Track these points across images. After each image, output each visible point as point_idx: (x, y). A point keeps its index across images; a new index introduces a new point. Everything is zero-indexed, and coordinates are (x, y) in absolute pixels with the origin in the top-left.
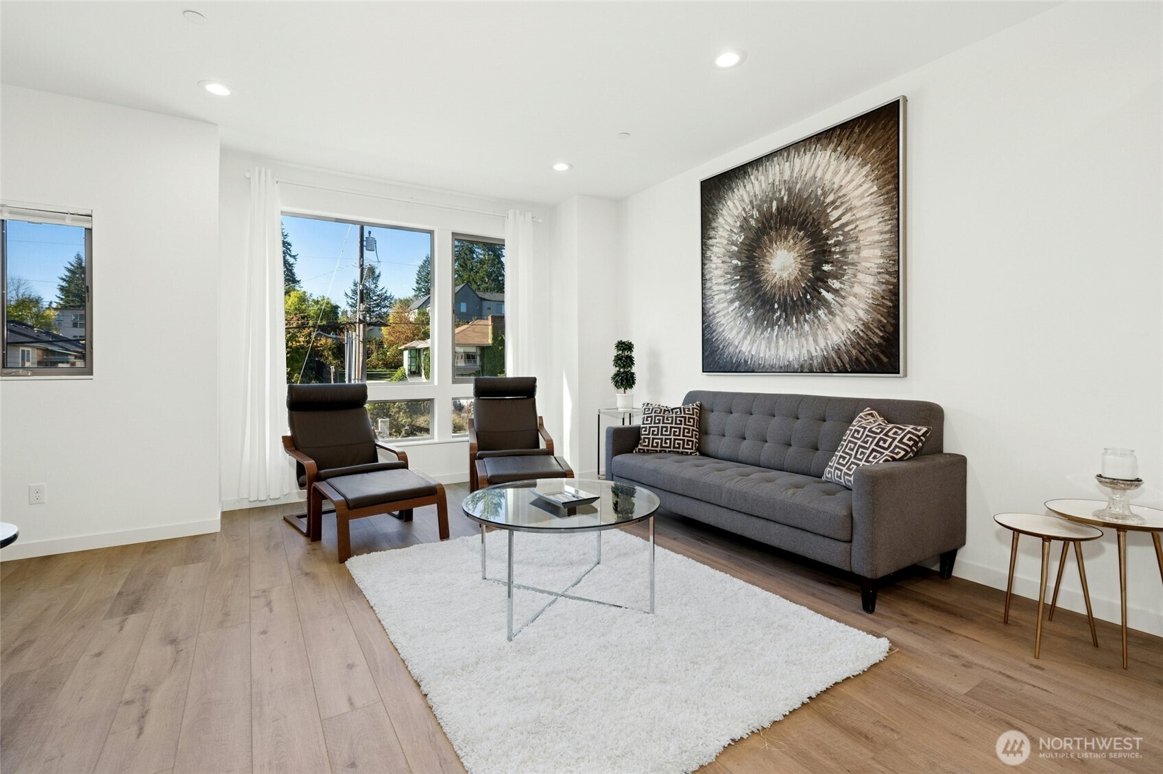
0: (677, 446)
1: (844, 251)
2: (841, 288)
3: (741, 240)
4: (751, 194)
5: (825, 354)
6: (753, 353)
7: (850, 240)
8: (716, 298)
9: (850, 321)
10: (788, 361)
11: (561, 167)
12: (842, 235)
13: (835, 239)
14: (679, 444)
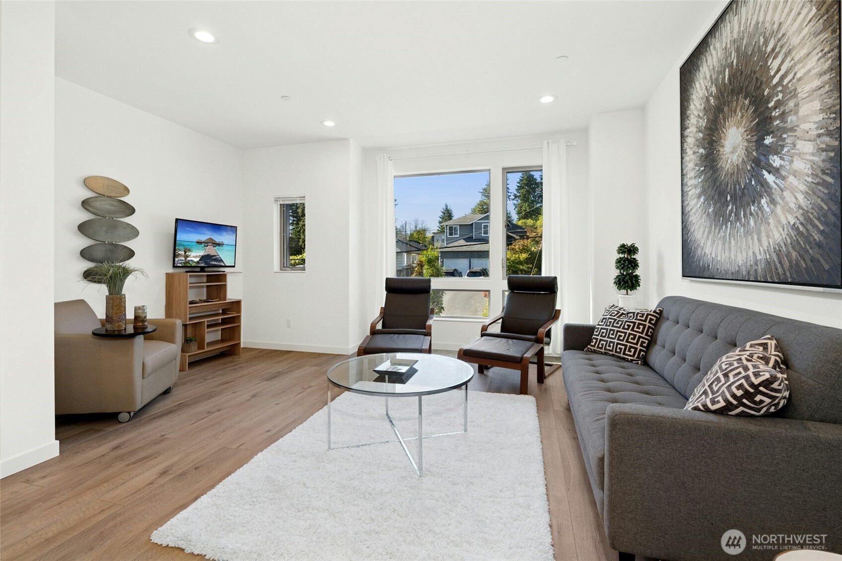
0: (618, 350)
1: (783, 113)
2: (781, 166)
3: (704, 125)
4: (711, 68)
5: (768, 257)
6: (713, 256)
7: (789, 96)
8: (690, 193)
9: (790, 210)
10: (738, 266)
11: (547, 99)
12: (781, 91)
13: (775, 99)
14: (620, 349)
